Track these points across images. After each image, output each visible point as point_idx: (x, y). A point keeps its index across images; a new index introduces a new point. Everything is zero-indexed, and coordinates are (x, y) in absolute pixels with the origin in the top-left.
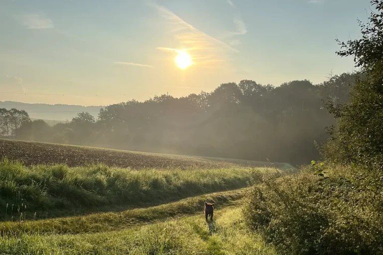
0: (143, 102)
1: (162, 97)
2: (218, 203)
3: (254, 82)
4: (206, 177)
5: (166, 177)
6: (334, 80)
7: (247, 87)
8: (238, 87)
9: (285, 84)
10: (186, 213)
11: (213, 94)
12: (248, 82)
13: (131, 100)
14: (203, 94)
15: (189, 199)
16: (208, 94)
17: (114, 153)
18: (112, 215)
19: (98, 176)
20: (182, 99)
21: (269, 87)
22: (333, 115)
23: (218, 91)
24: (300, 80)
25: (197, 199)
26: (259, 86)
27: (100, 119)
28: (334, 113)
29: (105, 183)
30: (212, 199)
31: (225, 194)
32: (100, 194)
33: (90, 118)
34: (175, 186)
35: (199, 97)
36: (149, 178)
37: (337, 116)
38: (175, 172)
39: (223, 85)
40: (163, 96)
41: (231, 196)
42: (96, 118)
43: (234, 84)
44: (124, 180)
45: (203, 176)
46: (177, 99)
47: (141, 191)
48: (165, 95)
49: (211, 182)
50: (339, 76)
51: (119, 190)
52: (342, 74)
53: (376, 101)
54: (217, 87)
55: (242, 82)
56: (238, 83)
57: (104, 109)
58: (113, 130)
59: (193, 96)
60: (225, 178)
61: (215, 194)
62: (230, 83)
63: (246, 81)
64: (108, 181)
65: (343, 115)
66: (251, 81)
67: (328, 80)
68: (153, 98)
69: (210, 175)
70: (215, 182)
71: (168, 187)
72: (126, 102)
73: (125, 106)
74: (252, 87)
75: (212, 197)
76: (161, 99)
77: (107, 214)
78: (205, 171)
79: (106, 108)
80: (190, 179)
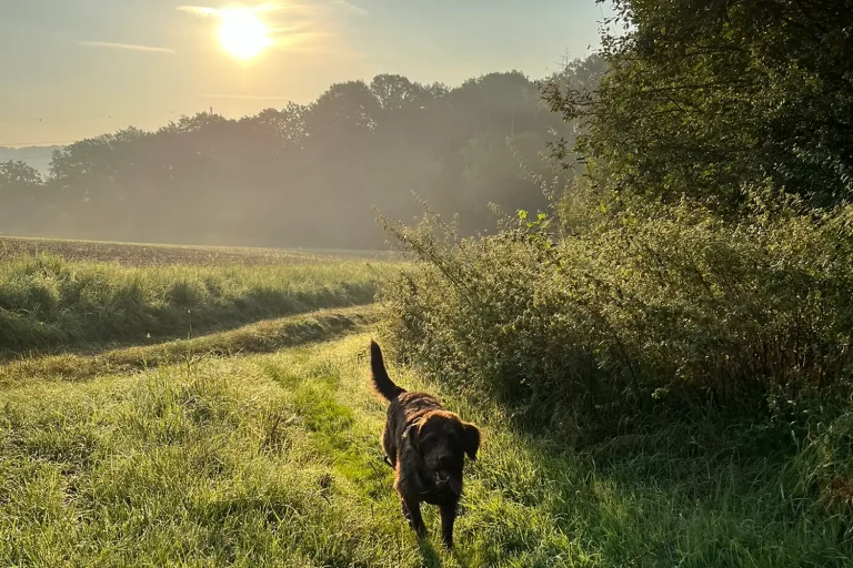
0: (155, 132)
1: (197, 119)
2: (330, 330)
3: (404, 80)
4: (303, 280)
5: (208, 281)
6: (574, 69)
7: (389, 90)
8: (369, 91)
9: (472, 82)
10: (256, 351)
11: (314, 107)
12: (391, 79)
13: (125, 128)
14: (293, 108)
15: (264, 324)
16: (303, 108)
17: (88, 245)
18: (71, 359)
19: (36, 279)
20: (246, 122)
21: (438, 89)
22: (561, 114)
23: (326, 100)
24: (503, 71)
25: (280, 323)
26: (416, 88)
27: (54, 176)
28: (562, 109)
29: (55, 293)
30: (316, 322)
31: (347, 312)
32: (43, 320)
33: (31, 173)
34: (230, 298)
35: (284, 115)
36: (166, 282)
37: (568, 115)
38: (229, 271)
39: (337, 88)
40: (202, 117)
41: (360, 317)
42: (44, 173)
43: (360, 84)
44: (104, 287)
45: (297, 278)
46: (233, 121)
47: (148, 310)
48: (204, 114)
49: (314, 290)
50: (583, 60)
51: (90, 308)
52: (590, 57)
53: (646, 81)
54: (323, 93)
55: (377, 79)
56: (368, 82)
57: (62, 152)
58: (87, 200)
59: (270, 113)
60: (349, 282)
61: (323, 312)
62: (351, 83)
63: (386, 76)
64: (64, 290)
65: (581, 113)
66: (398, 76)
67: (561, 70)
68: (177, 122)
69: (313, 277)
70: (326, 290)
71: (212, 302)
72: (113, 133)
73: (112, 143)
74: (400, 91)
75: (317, 318)
76: (196, 124)
77: (58, 358)
78: (301, 269)
79: (66, 149)
80: (264, 284)
